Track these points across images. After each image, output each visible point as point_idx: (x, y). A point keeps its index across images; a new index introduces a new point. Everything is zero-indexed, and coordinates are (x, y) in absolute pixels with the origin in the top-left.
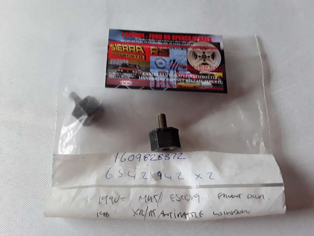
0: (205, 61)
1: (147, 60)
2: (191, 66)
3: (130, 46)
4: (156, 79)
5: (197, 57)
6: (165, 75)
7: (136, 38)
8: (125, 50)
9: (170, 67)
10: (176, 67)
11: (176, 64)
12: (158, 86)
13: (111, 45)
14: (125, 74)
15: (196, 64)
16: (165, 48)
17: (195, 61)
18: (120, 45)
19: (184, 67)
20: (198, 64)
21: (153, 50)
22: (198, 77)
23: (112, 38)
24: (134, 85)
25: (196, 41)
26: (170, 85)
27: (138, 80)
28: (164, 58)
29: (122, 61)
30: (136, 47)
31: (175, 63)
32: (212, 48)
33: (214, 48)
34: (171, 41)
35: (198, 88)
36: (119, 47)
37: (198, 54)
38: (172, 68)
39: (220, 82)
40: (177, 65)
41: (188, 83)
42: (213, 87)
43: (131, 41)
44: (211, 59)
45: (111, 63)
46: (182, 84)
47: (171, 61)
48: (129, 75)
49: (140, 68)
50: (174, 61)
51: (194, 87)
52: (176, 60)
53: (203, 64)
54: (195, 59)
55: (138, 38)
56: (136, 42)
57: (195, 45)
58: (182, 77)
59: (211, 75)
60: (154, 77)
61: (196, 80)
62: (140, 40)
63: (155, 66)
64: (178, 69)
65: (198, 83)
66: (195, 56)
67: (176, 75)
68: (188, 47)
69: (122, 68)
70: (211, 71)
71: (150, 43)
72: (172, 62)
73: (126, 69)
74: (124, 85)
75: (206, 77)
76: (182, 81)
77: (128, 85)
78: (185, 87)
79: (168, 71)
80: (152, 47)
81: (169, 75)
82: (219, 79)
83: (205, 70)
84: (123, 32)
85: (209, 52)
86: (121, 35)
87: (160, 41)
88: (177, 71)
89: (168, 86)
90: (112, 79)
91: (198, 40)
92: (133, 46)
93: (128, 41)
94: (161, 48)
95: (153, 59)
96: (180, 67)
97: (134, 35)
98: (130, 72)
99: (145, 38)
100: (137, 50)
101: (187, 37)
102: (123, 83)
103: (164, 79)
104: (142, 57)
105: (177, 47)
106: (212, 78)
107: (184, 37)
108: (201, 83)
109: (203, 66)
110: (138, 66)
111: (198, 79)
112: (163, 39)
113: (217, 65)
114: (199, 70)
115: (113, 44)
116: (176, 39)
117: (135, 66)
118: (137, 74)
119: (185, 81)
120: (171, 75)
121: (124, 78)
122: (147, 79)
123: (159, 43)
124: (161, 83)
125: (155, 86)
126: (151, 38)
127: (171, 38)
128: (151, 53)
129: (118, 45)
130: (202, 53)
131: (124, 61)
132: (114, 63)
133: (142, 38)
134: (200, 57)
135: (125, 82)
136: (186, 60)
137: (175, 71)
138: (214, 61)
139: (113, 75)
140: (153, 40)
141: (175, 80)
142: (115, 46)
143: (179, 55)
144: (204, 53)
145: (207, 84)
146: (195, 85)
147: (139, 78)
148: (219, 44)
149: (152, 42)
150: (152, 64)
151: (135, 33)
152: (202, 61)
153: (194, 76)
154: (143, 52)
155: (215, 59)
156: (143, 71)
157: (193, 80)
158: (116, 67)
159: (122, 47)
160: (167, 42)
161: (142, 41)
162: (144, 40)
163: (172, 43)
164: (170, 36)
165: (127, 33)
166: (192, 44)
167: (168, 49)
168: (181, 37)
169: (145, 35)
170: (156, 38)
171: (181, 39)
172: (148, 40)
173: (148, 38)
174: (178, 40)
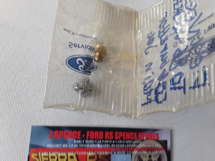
3: (59, 155)
7: (70, 140)
13: (33, 156)
16: (106, 153)
18: (45, 154)
21: (90, 157)
23: (35, 143)
25: (143, 140)
30: (67, 156)
32: (158, 149)
33: (161, 149)
34: (113, 142)
36: (44, 157)
37: (144, 159)
43: (62, 146)
55: (72, 139)
56: (68, 146)
57: (141, 145)
62: (73, 143)
68: (133, 149)
71: (88, 146)
80: (90, 154)
84: (52, 131)
85: (156, 155)
86: (49, 136)
87: (100, 141)
91: (145, 138)
92: (64, 154)
93: (57, 146)
94: (101, 153)
97: (67, 134)
99: (82, 139)
101: (133, 134)
105: (121, 149)
107: (129, 133)
112: (104, 139)
115: (35, 153)
116: (120, 138)
123: (98, 146)
126: (89, 139)
127: (114, 136)
129: (43, 154)
130: (148, 157)
133: (77, 139)
140: (91, 141)
142: (38, 157)
144: (150, 156)
148: (166, 142)
149: (90, 144)
151: (69, 132)
159: (48, 157)
160: (108, 143)
161: (76, 144)
162: (79, 141)
163: (115, 144)
164: (112, 133)
165: (57, 131)
166: (138, 144)
167: (110, 156)
168: (125, 134)
169: (82, 134)
170: (95, 138)
171: (125, 137)
172: (85, 142)
173: (85, 139)
174: (122, 139)
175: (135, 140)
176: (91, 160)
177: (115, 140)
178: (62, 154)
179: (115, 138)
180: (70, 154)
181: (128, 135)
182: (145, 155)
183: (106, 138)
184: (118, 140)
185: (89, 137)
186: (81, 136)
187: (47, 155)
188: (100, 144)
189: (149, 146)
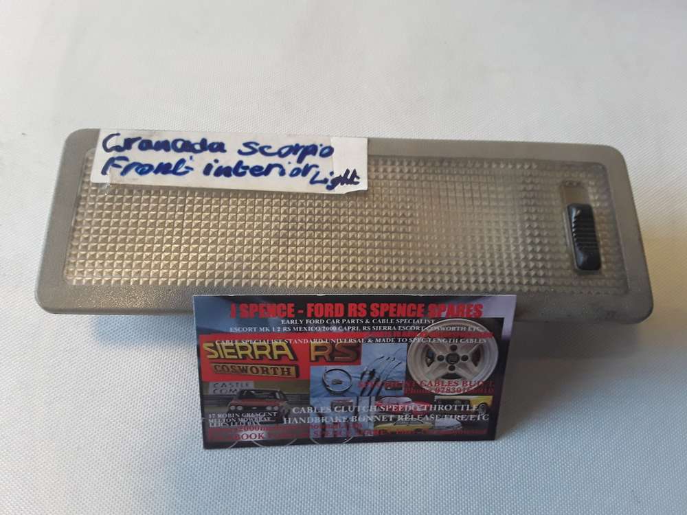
0: (452, 368)
1: (302, 378)
2: (416, 384)
3: (255, 344)
4: (324, 420)
5: (433, 360)
6: (346, 409)
7: (272, 319)
8: (245, 356)
9: (361, 389)
10: (376, 388)
11: (378, 380)
12: (330, 434)
13: (206, 346)
14: (248, 415)
15: (426, 376)
16: (350, 341)
17: (428, 369)
18: (228, 343)
19: (396, 387)
20: (433, 377)
21: (317, 348)
22: (428, 408)
23: (206, 326)
24: (273, 438)
25: (437, 320)
26: (359, 431)
27: (280, 425)
28: (345, 368)
29: (239, 385)
30: (271, 345)
31: (375, 378)
32: (477, 335)
33: (484, 335)
34: (367, 322)
35: (425, 432)
36: (227, 347)
37: (439, 353)
38: (367, 393)
39: (481, 417)
40: (380, 383)
41: (404, 423)
42: (463, 429)
43: (258, 329)
44: (469, 363)
45: (210, 392)
46: (389, 426)
47: (363, 374)
48: (259, 417)
49: (285, 398)
50: (373, 373)
51: (418, 430)
52: (378, 371)
53: (447, 376)
54: (429, 365)
55: (277, 318)
56: (270, 329)
57: (430, 329)
58: (390, 412)
59: (463, 402)
60: (320, 415)
61: (424, 416)
62: (280, 325)
63: (324, 389)
64: (381, 394)
65: (427, 422)
66: (427, 356)
67: (374, 409)
68: (413, 334)
69: (240, 402)
70: (464, 394)
71: (311, 329)
72: (366, 377)
73: (249, 402)
74: (249, 439)
75: (448, 407)
76: (388, 419)
77: (257, 439)
78: (393, 433)
79: (356, 398)
80: (315, 343)
81: (356, 409)
82: (480, 410)
83: (448, 391)
84: (234, 304)
85: (468, 346)
86: (230, 313)
87: (338, 321)
88: (378, 398)
89: (353, 434)
90: (218, 429)
91: (444, 314)
92: (264, 343)
94: (338, 342)
95: (317, 372)
96: (386, 389)
97: (265, 308)
98: (261, 409)
99: (297, 317)
100: (276, 353)
101: (414, 308)
102: (245, 437)
103: (344, 418)
104: (288, 369)
105: (384, 335)
106: (465, 408)
107: (405, 305)
108: (433, 423)
109: (446, 381)
110: (280, 393)
111: (427, 413)
112: (345, 316)
113: (483, 378)
114: (433, 391)
115: (208, 342)
116: (382, 315)
117: (273, 393)
118: (278, 412)
119: (395, 420)
120: (362, 408)
121: (246, 424)
122: (304, 422)
123: (334, 329)
124: (337, 429)
125: (323, 435)
126: (313, 317)
127: (369, 310)
128: (313, 359)
129: (223, 344)
130: (448, 349)
131: (244, 383)
132: (218, 392)
133: (286, 318)
134: (440, 358)
135: (249, 433)
136: (402, 367)
137: (373, 398)
138: (476, 369)
139: (218, 420)
140: (317, 322)
141: (371, 419)
142: (215, 348)
143: (385, 358)
144: (454, 348)
145: (450, 422)
146: (420, 426)
147: (283, 422)
149: (314, 326)
150: (315, 386)
151: (271, 306)
152: (446, 371)
153: (419, 407)
154: (291, 357)
155: (480, 363)
156: (293, 404)
157: (415, 417)
158: (223, 401)
159: (234, 347)
160: (355, 325)
161: (287, 326)
162: (292, 322)
163: (371, 325)
164: (365, 306)
165: (246, 305)
166: (426, 325)
167: (359, 345)
168: (396, 307)
169: (296, 309)
170: (326, 315)
171: (395, 313)
172: (304, 322)
173: (304, 317)
174: (387, 316)
175: (418, 318)
176: (319, 353)
177: (371, 319)
178: (260, 343)
179: (372, 314)
180: (275, 343)
181: (401, 309)
182: (440, 346)
183: (350, 315)
184: (378, 318)
185: (313, 313)
186: (295, 312)
187: (232, 344)
188: (337, 325)
189: (454, 329)
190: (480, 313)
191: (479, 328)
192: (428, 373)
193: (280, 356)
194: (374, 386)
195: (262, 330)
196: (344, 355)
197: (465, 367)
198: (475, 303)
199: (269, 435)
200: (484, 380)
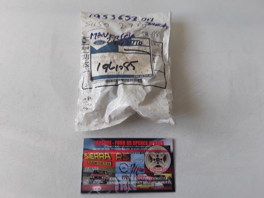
0: (158, 163)
1: (113, 165)
2: (148, 169)
3: (100, 154)
4: (120, 183)
5: (152, 160)
6: (127, 178)
7: (105, 146)
8: (96, 158)
9: (131, 171)
10: (136, 170)
11: (136, 167)
12: (122, 189)
14: (96, 180)
15: (151, 166)
16: (127, 153)
17: (151, 164)
18: (92, 153)
19: (142, 170)
20: (153, 167)
21: (118, 156)
22: (152, 179)
23: (86, 148)
24: (103, 190)
25: (152, 146)
26: (131, 188)
27: (106, 184)
28: (126, 163)
29: (94, 168)
30: (104, 154)
31: (135, 167)
32: (163, 151)
33: (166, 151)
34: (132, 147)
35: (152, 188)
36: (92, 155)
37: (154, 158)
38: (133, 172)
39: (169, 182)
40: (137, 169)
41: (145, 185)
42: (164, 187)
44: (163, 161)
45: (85, 171)
46: (140, 186)
47: (132, 165)
48: (99, 181)
49: (108, 174)
50: (134, 165)
51: (150, 188)
52: (136, 164)
53: (157, 166)
54: (151, 162)
55: (106, 145)
56: (105, 149)
57: (151, 149)
58: (141, 180)
59: (163, 176)
60: (119, 181)
61: (151, 182)
62: (107, 147)
63: (120, 171)
64: (137, 173)
65: (152, 185)
66: (150, 159)
67: (135, 179)
68: (145, 151)
69: (94, 175)
70: (163, 173)
71: (116, 149)
72: (133, 166)
73: (97, 175)
74: (96, 190)
75: (159, 178)
76: (140, 183)
77: (98, 190)
78: (142, 189)
79: (130, 174)
80: (117, 154)
81: (130, 179)
82: (169, 179)
83: (158, 172)
84: (95, 141)
85: (162, 155)
86: (93, 144)
87: (124, 146)
88: (137, 174)
89: (129, 189)
90: (86, 185)
91: (153, 144)
92: (102, 154)
93: (99, 149)
94: (124, 153)
95: (118, 164)
96: (139, 171)
97: (103, 142)
98: (100, 178)
99: (112, 145)
100: (106, 157)
101: (145, 142)
102: (94, 189)
103: (126, 182)
104: (109, 163)
105: (137, 151)
106: (164, 178)
107: (142, 141)
108: (155, 184)
109: (157, 168)
110: (106, 172)
111: (152, 181)
112: (126, 145)
113: (168, 167)
114: (153, 172)
115: (86, 153)
116: (136, 145)
117: (104, 172)
118: (105, 179)
119: (142, 183)
120: (132, 178)
121: (95, 184)
122: (114, 183)
123: (123, 149)
124: (124, 187)
125: (119, 189)
126: (117, 145)
127: (132, 143)
128: (117, 159)
129: (91, 154)
130: (156, 156)
131: (96, 168)
132: (87, 171)
133: (109, 145)
134: (154, 160)
135: (96, 187)
136: (143, 163)
137: (135, 174)
138: (165, 164)
139: (86, 182)
140: (118, 146)
141: (135, 183)
142: (88, 155)
143: (138, 159)
144: (157, 156)
145: (160, 184)
146: (150, 186)
147: (106, 183)
148: (169, 146)
149: (117, 148)
150: (117, 169)
151: (105, 141)
152: (156, 164)
153: (149, 178)
154: (110, 159)
155: (166, 161)
156: (110, 176)
157: (149, 182)
158: (89, 174)
159: (94, 155)
160: (129, 148)
161: (109, 148)
162: (111, 147)
163: (133, 148)
164: (131, 142)
165: (98, 141)
166: (149, 148)
167: (130, 154)
168: (140, 142)
169: (112, 142)
170: (120, 145)
171: (140, 144)
172: (114, 147)
173: (114, 145)
174: (137, 145)
175: (147, 146)
176: (118, 157)
178: (101, 154)
179: (133, 144)
180: (106, 154)
181: (142, 142)
182: (154, 155)
183: (127, 144)
184: (135, 145)
185: (117, 144)
186: (112, 144)
187: (93, 154)
188: (124, 148)
189: (157, 149)
190: (163, 144)
191: (164, 149)
192: (151, 165)
193: (107, 158)
194: (135, 170)
195: (102, 149)
196: (126, 158)
197: (162, 163)
198: (161, 141)
199: (102, 188)
200: (168, 168)
